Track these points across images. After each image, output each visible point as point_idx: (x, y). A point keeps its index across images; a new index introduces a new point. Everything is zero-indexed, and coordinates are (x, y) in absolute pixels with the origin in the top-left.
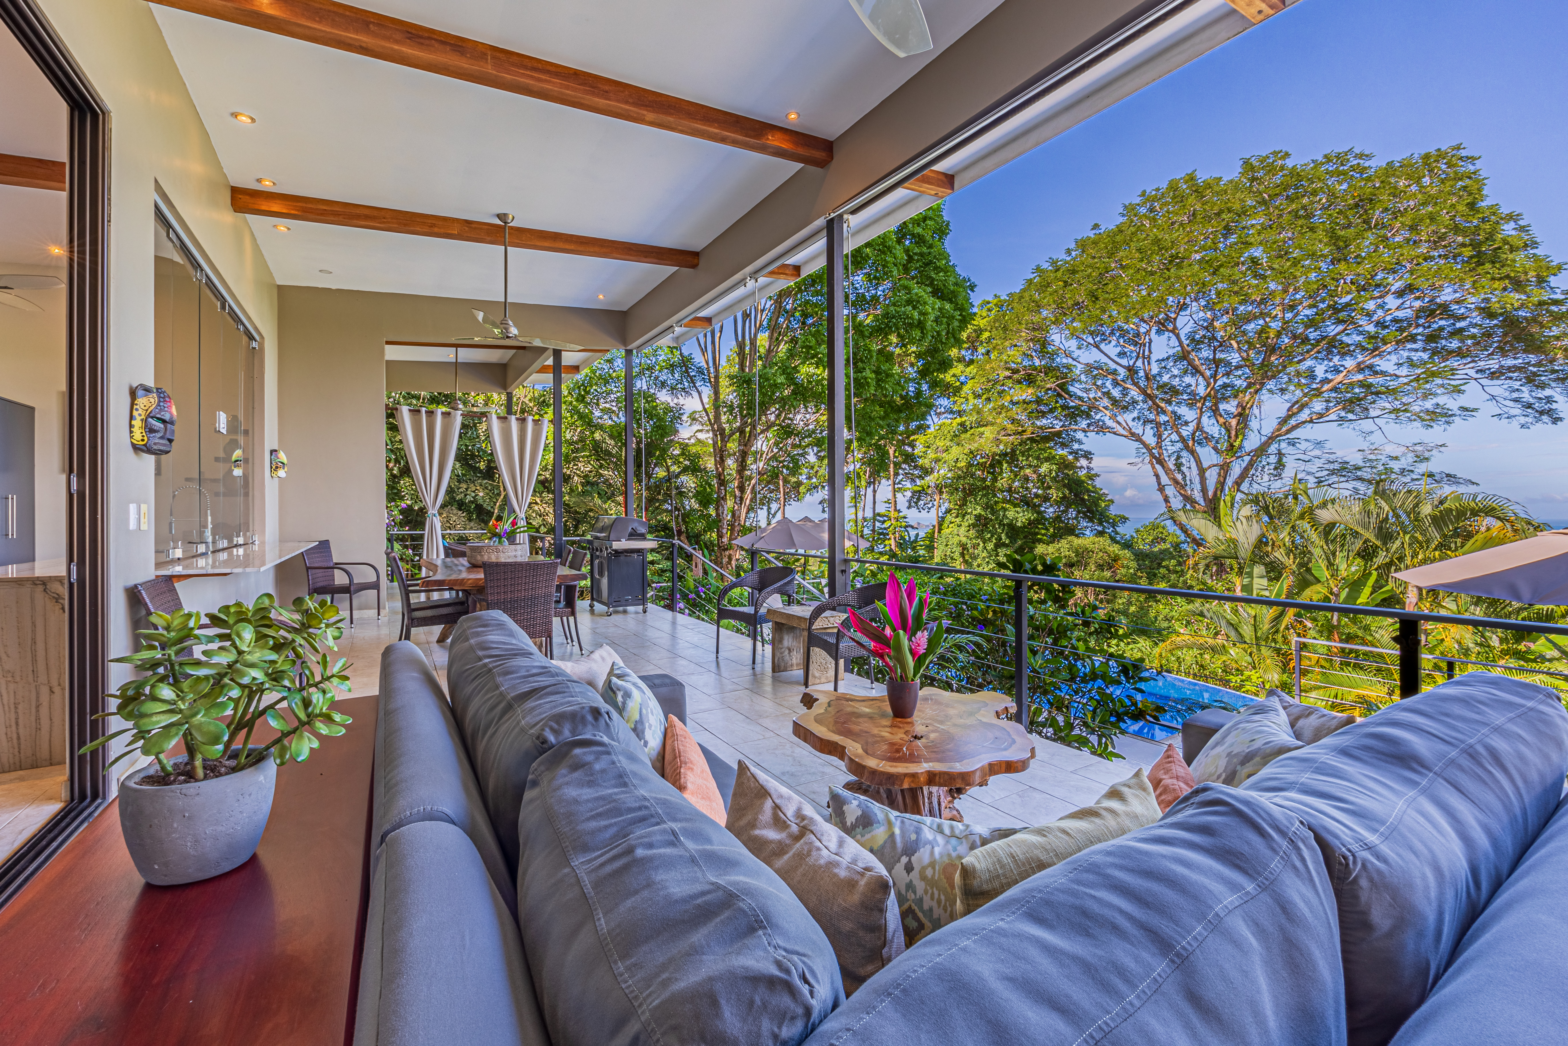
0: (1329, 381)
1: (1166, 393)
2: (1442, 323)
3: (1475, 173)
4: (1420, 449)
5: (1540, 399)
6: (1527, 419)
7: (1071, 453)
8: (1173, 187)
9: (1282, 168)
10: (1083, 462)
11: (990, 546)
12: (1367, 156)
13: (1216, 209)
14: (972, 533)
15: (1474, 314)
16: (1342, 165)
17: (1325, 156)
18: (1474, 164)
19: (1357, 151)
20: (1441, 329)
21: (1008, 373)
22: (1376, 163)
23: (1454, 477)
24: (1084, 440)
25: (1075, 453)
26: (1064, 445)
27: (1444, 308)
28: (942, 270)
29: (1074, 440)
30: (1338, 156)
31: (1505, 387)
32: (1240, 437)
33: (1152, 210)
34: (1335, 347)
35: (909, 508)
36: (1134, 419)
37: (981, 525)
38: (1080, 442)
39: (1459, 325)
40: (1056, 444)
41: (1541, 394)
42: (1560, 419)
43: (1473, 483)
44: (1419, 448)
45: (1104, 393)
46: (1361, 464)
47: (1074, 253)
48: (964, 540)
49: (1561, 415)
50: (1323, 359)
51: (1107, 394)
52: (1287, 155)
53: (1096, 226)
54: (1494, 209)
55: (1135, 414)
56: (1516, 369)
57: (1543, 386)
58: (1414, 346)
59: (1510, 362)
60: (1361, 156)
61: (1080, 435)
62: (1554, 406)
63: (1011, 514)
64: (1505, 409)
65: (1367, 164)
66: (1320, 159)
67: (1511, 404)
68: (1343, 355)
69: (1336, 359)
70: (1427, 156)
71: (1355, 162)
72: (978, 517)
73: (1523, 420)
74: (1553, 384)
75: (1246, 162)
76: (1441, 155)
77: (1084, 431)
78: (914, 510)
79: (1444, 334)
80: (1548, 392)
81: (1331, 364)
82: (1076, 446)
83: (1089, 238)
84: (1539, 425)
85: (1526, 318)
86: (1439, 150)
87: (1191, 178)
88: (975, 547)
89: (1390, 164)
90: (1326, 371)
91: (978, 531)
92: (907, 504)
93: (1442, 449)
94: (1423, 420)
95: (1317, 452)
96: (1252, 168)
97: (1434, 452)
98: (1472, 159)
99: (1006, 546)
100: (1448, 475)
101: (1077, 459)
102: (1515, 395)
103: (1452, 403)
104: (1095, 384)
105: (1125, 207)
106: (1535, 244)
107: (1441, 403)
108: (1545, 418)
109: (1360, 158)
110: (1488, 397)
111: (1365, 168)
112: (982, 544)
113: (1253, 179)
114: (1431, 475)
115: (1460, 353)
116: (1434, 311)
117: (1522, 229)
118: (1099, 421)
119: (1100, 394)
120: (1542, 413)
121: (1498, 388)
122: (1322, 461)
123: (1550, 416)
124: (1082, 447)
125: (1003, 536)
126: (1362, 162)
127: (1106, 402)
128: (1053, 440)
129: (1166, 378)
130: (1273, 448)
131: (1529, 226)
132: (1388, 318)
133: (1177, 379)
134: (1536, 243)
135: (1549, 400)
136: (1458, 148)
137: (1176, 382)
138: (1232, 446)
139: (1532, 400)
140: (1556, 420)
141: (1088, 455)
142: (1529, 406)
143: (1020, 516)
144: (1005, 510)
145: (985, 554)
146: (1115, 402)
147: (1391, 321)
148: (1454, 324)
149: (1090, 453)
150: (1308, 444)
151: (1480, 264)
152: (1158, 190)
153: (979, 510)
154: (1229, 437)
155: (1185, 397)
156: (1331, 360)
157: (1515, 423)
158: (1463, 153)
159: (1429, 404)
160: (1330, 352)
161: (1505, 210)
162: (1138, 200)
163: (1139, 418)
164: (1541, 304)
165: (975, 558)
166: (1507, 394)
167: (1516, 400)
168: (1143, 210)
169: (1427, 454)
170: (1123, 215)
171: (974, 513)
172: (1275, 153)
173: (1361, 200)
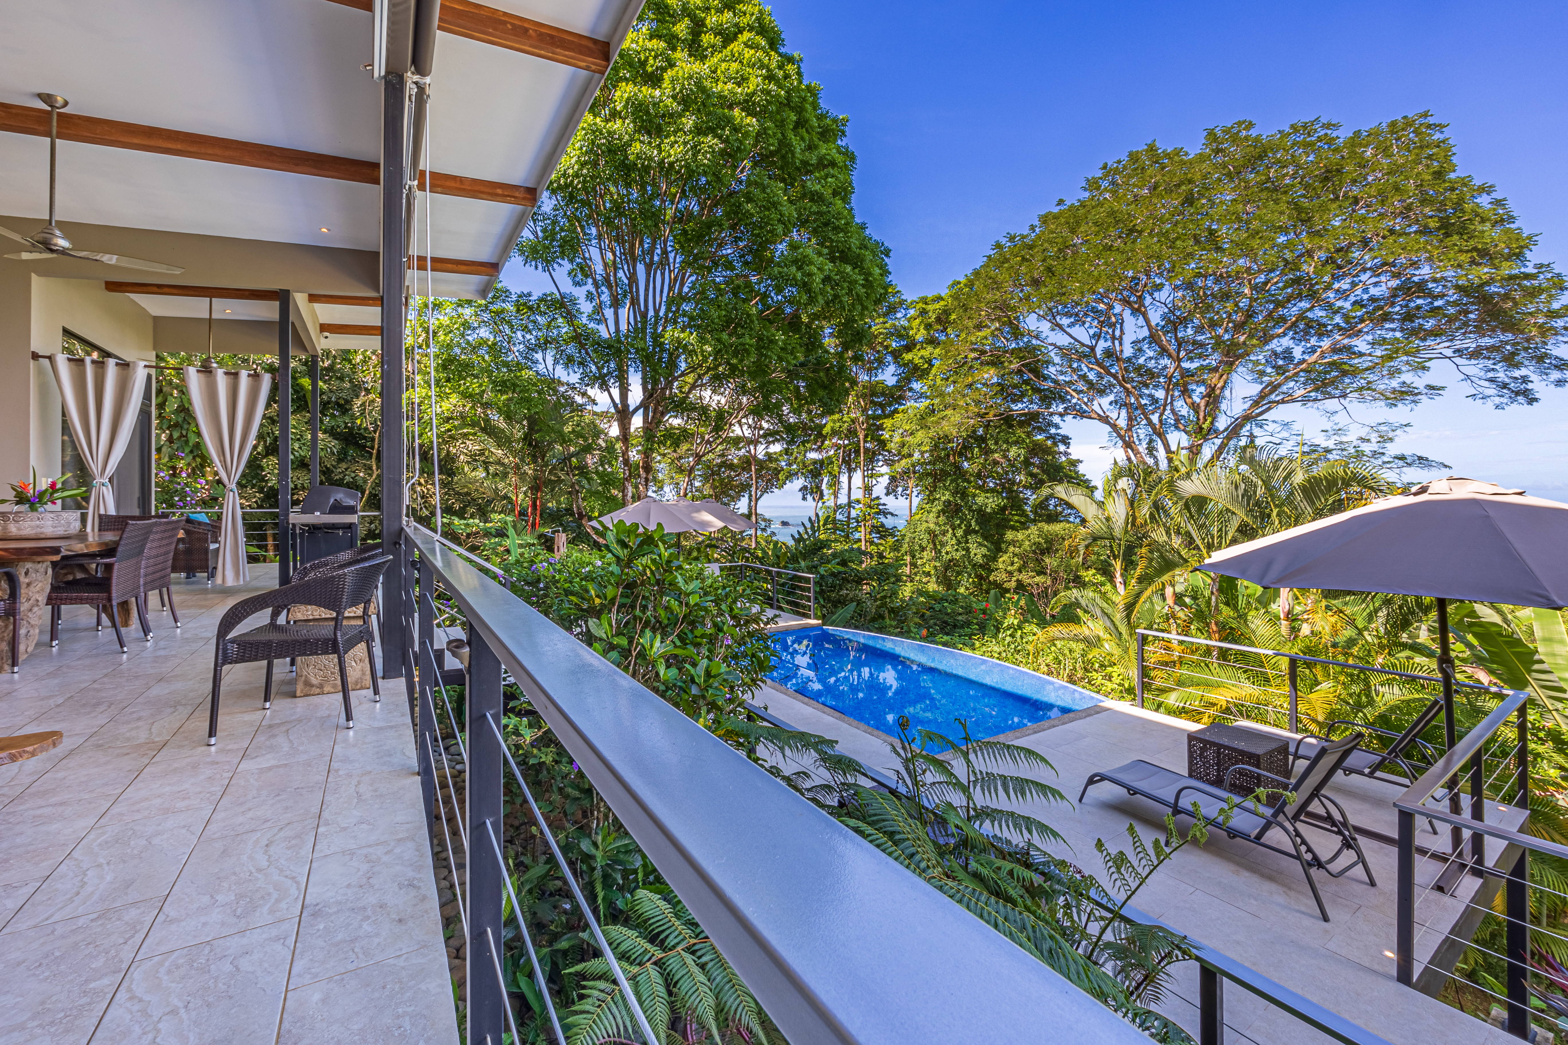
0: (1304, 361)
1: (1142, 375)
2: (1420, 302)
3: (1443, 142)
4: (1385, 428)
5: (1516, 378)
6: (1502, 400)
7: (1048, 438)
8: (1134, 157)
9: (1246, 138)
10: (1062, 448)
11: (960, 533)
12: (1334, 125)
13: (1176, 180)
14: (942, 519)
15: (1451, 292)
16: (1309, 135)
17: (1292, 126)
18: (1442, 132)
19: (1324, 120)
20: (1418, 308)
21: (976, 355)
22: (1343, 135)
23: (1427, 459)
24: (1061, 424)
25: (1051, 437)
26: (1041, 430)
27: (1421, 288)
28: (842, 230)
29: (1050, 424)
30: (1305, 127)
31: (1481, 366)
32: (1209, 419)
33: (1113, 183)
34: (1312, 327)
35: (887, 494)
36: (1111, 403)
37: (951, 511)
38: (1057, 427)
39: (1436, 304)
40: (1034, 428)
41: (1517, 373)
42: (1536, 400)
43: (1446, 466)
44: (1383, 428)
45: (1080, 377)
46: (1332, 446)
47: (1037, 230)
48: (932, 526)
49: (1537, 396)
50: (1300, 341)
51: (1084, 377)
52: (1251, 125)
53: (1061, 202)
54: (1465, 182)
55: (1112, 397)
56: (1492, 349)
57: (1518, 366)
58: (1392, 326)
59: (1486, 341)
60: (1328, 126)
61: (1056, 419)
62: (1530, 386)
63: (980, 500)
64: (1480, 389)
65: (1334, 135)
66: (1287, 129)
67: (1487, 384)
68: (1320, 336)
69: (1313, 341)
70: (1393, 124)
71: (1322, 133)
72: (948, 503)
73: (1497, 400)
74: (1526, 363)
75: (1211, 135)
76: (1408, 123)
77: (1061, 415)
78: (891, 497)
79: (1421, 313)
80: (1523, 372)
81: (1309, 345)
82: (1053, 431)
83: (1050, 213)
84: (1515, 406)
85: (1498, 294)
86: (1405, 117)
87: (1152, 148)
88: (944, 533)
89: (1358, 133)
90: (1304, 353)
91: (947, 517)
92: (885, 491)
93: (1406, 429)
94: (1387, 399)
95: (1285, 434)
96: (1216, 139)
97: (1398, 432)
98: (1440, 127)
99: (976, 532)
100: (1420, 458)
101: (1055, 444)
102: (1491, 375)
103: (1419, 381)
104: (1070, 367)
105: (1088, 180)
106: (1511, 219)
107: (1408, 382)
108: (1520, 398)
109: (1328, 128)
110: (1463, 377)
111: (1333, 139)
112: (951, 531)
113: (1218, 151)
114: (1402, 458)
115: (1435, 333)
116: (1410, 288)
117: (1499, 203)
118: (1076, 404)
119: (1075, 377)
120: (1517, 393)
121: (1474, 368)
122: (1291, 443)
123: (1526, 396)
124: (1059, 431)
125: (973, 523)
126: (1329, 132)
127: (1082, 386)
128: (1030, 425)
129: (1141, 361)
130: (1245, 431)
131: (1505, 199)
132: (1365, 297)
133: (1153, 361)
134: (1514, 218)
135: (1525, 380)
136: (1425, 115)
137: (1152, 364)
138: (1201, 428)
139: (1507, 380)
140: (1532, 401)
141: (1065, 440)
142: (1505, 386)
143: (990, 502)
144: (974, 496)
145: (954, 542)
146: (1090, 384)
147: (1368, 300)
148: (1432, 303)
149: (1068, 438)
150: (1275, 425)
151: (1447, 235)
152: (1119, 162)
153: (947, 496)
154: (1198, 419)
155: (1162, 380)
156: (1308, 341)
157: (1490, 404)
158: (1430, 120)
159: (1395, 383)
160: (1307, 333)
161: (1477, 182)
162: (1099, 174)
163: (1116, 402)
164: (1512, 278)
165: (943, 545)
166: (1482, 374)
167: (1491, 380)
168: (1105, 184)
169: (1391, 435)
170: (1085, 189)
171: (943, 499)
172: (1239, 123)
173: (1328, 171)
